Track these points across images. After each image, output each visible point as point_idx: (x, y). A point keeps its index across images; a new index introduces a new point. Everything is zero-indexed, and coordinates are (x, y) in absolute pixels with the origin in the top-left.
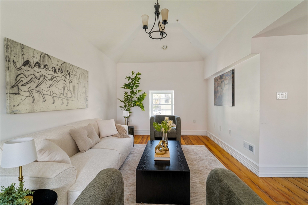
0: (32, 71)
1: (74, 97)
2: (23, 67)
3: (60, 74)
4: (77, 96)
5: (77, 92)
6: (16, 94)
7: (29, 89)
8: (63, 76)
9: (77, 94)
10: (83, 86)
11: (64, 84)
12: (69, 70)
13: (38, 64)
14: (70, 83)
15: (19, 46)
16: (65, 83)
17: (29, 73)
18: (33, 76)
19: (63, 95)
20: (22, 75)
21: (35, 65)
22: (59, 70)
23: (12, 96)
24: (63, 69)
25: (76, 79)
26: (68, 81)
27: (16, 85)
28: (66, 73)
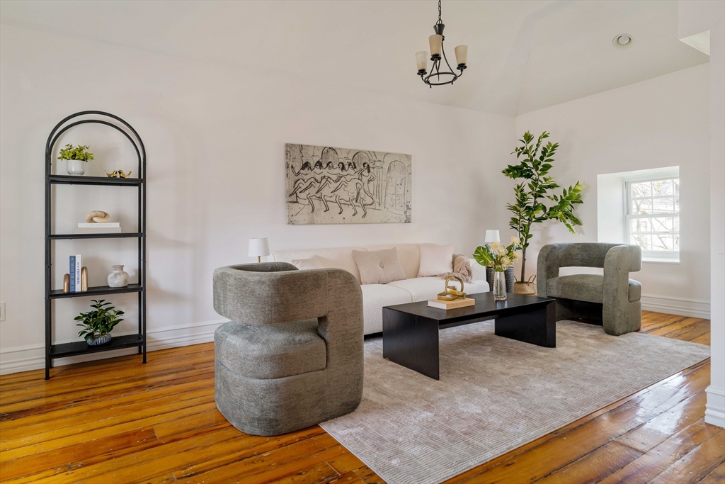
0: (311, 174)
1: (377, 204)
2: (302, 171)
3: (351, 171)
4: (383, 201)
5: (384, 194)
6: (295, 202)
7: (308, 196)
8: (357, 173)
9: (383, 198)
10: (399, 182)
11: (358, 185)
12: (367, 161)
13: (319, 164)
14: (369, 181)
15: (298, 147)
16: (360, 182)
17: (308, 177)
18: (313, 180)
19: (356, 201)
20: (301, 181)
21: (316, 165)
22: (350, 164)
23: (290, 204)
24: (356, 162)
25: (381, 173)
26: (365, 179)
27: (294, 193)
28: (362, 167)
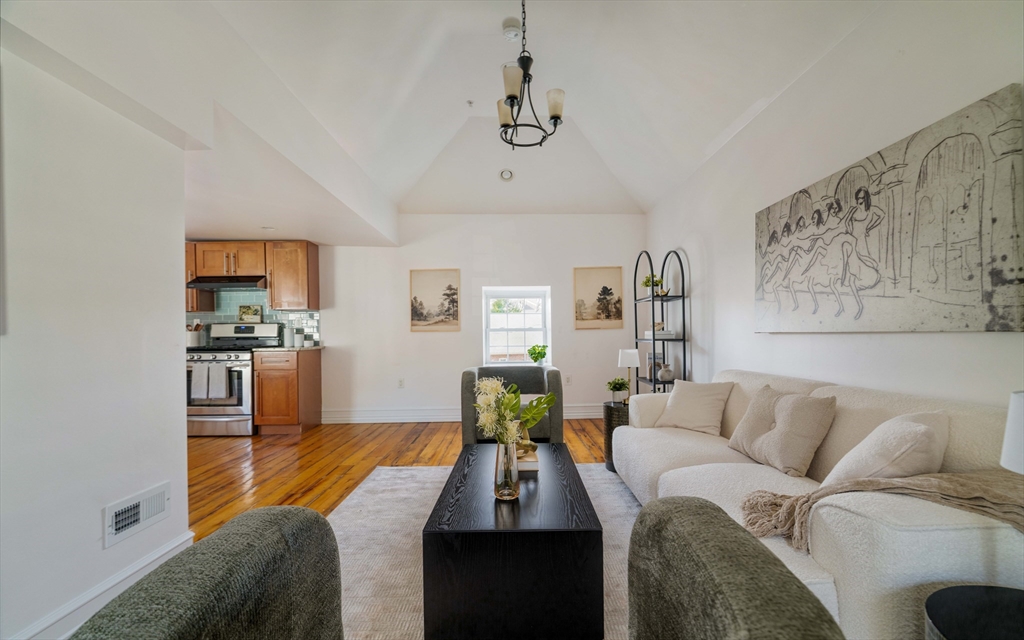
0: (778, 249)
1: (889, 283)
2: (768, 249)
3: (832, 221)
4: (905, 273)
5: (907, 253)
6: (761, 299)
7: (775, 287)
8: (843, 221)
9: (907, 263)
11: (846, 246)
13: (787, 228)
14: (868, 230)
15: (766, 213)
16: (849, 238)
17: (775, 256)
18: (780, 259)
19: (842, 284)
20: (767, 264)
21: (783, 232)
22: (830, 208)
23: (757, 303)
25: (898, 198)
27: (761, 285)
28: (854, 203)
